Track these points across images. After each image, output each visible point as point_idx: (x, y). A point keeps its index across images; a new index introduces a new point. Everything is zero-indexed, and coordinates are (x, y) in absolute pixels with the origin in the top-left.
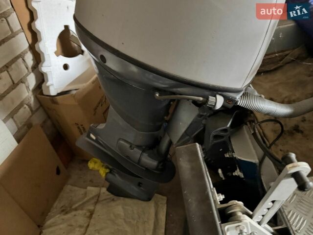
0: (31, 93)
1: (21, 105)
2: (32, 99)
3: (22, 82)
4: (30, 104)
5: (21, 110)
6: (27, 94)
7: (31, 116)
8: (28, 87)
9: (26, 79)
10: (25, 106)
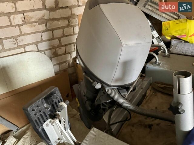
0: (72, 59)
1: (65, 62)
2: (71, 62)
3: (70, 54)
4: (70, 63)
5: (65, 64)
6: (70, 59)
7: (68, 68)
8: (71, 56)
9: (72, 53)
10: (67, 63)
